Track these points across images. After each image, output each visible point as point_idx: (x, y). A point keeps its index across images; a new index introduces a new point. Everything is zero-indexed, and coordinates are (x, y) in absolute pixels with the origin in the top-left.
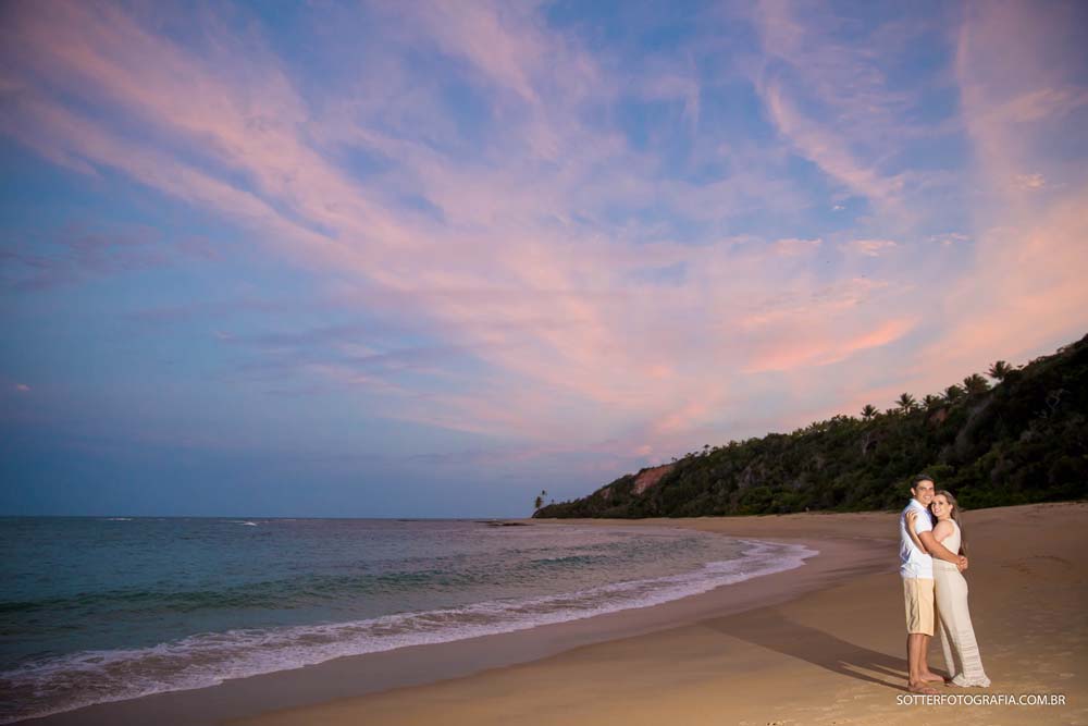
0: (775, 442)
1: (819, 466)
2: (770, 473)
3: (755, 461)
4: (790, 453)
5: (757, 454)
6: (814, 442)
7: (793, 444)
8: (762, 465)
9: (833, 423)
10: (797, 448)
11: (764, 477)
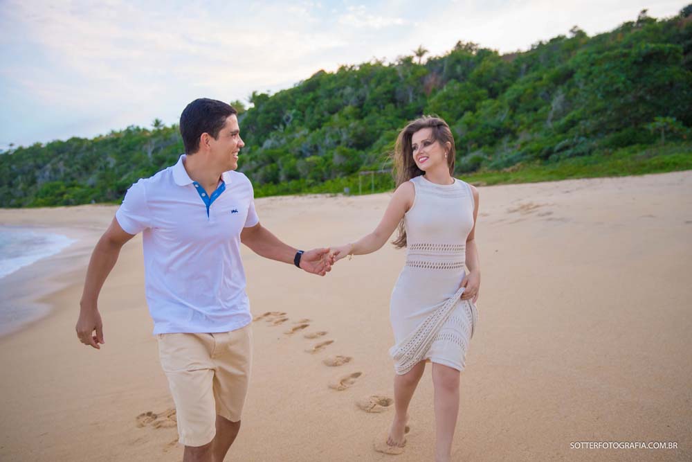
0: (75, 144)
1: (111, 166)
2: (68, 170)
3: (55, 160)
4: (88, 154)
5: (59, 153)
6: (110, 146)
7: (92, 147)
8: (61, 163)
9: (128, 131)
10: (95, 150)
11: (62, 174)
